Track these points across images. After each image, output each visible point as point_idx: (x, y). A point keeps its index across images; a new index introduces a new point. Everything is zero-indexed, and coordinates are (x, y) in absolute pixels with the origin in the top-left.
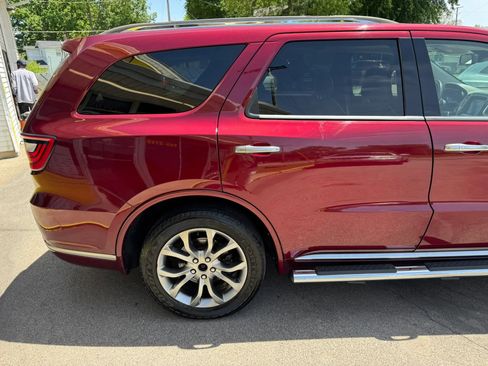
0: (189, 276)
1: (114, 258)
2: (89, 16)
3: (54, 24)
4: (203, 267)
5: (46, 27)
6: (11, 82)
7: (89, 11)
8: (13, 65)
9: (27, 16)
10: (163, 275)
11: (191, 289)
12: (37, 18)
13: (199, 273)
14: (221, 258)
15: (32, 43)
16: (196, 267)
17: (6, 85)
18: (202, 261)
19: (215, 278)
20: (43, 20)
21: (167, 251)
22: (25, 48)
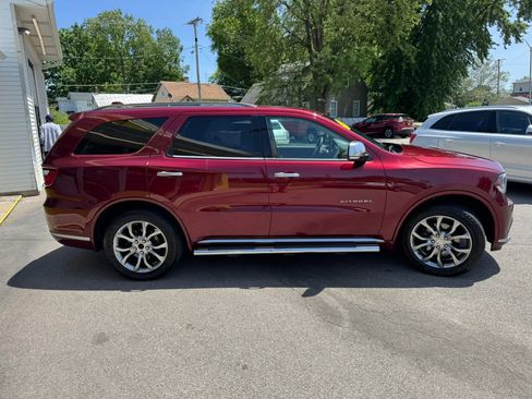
0: (132, 251)
1: (88, 239)
2: (123, 69)
3: (88, 75)
4: (141, 246)
5: (79, 80)
6: (39, 134)
7: (122, 64)
8: (43, 120)
9: (61, 69)
10: (117, 250)
11: (133, 260)
12: (71, 70)
13: (139, 250)
14: (152, 239)
15: (65, 94)
16: (137, 246)
17: (35, 136)
18: (140, 242)
19: (149, 254)
20: (77, 73)
21: (119, 235)
22: (58, 99)
